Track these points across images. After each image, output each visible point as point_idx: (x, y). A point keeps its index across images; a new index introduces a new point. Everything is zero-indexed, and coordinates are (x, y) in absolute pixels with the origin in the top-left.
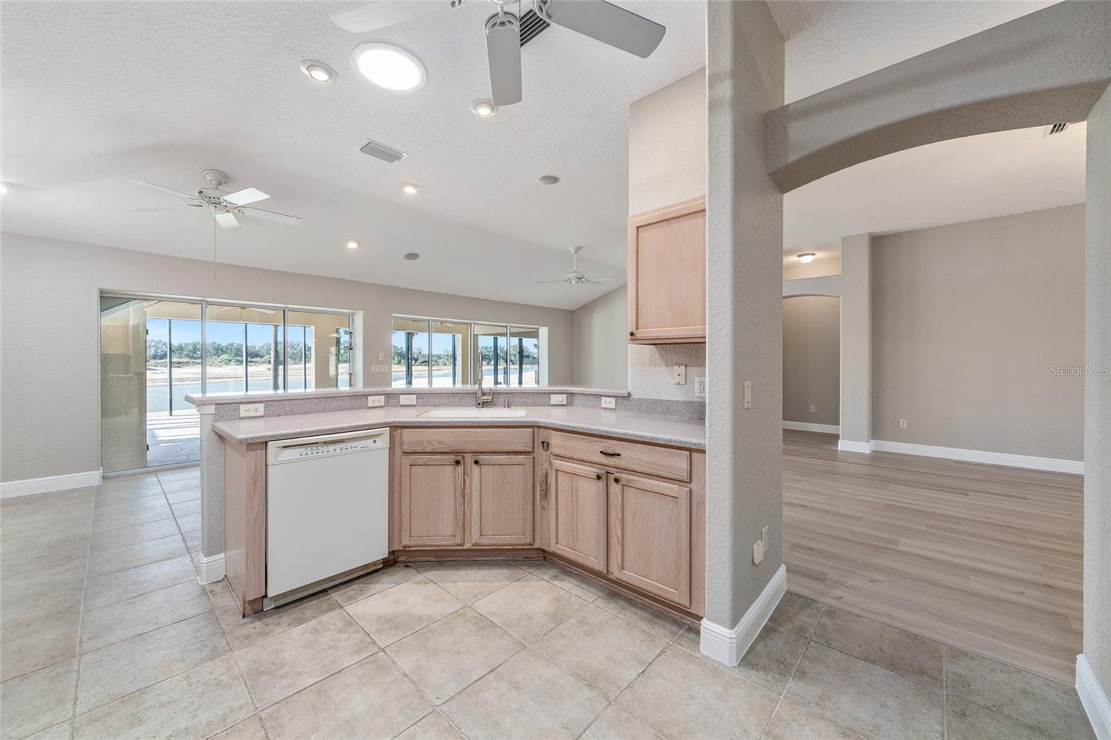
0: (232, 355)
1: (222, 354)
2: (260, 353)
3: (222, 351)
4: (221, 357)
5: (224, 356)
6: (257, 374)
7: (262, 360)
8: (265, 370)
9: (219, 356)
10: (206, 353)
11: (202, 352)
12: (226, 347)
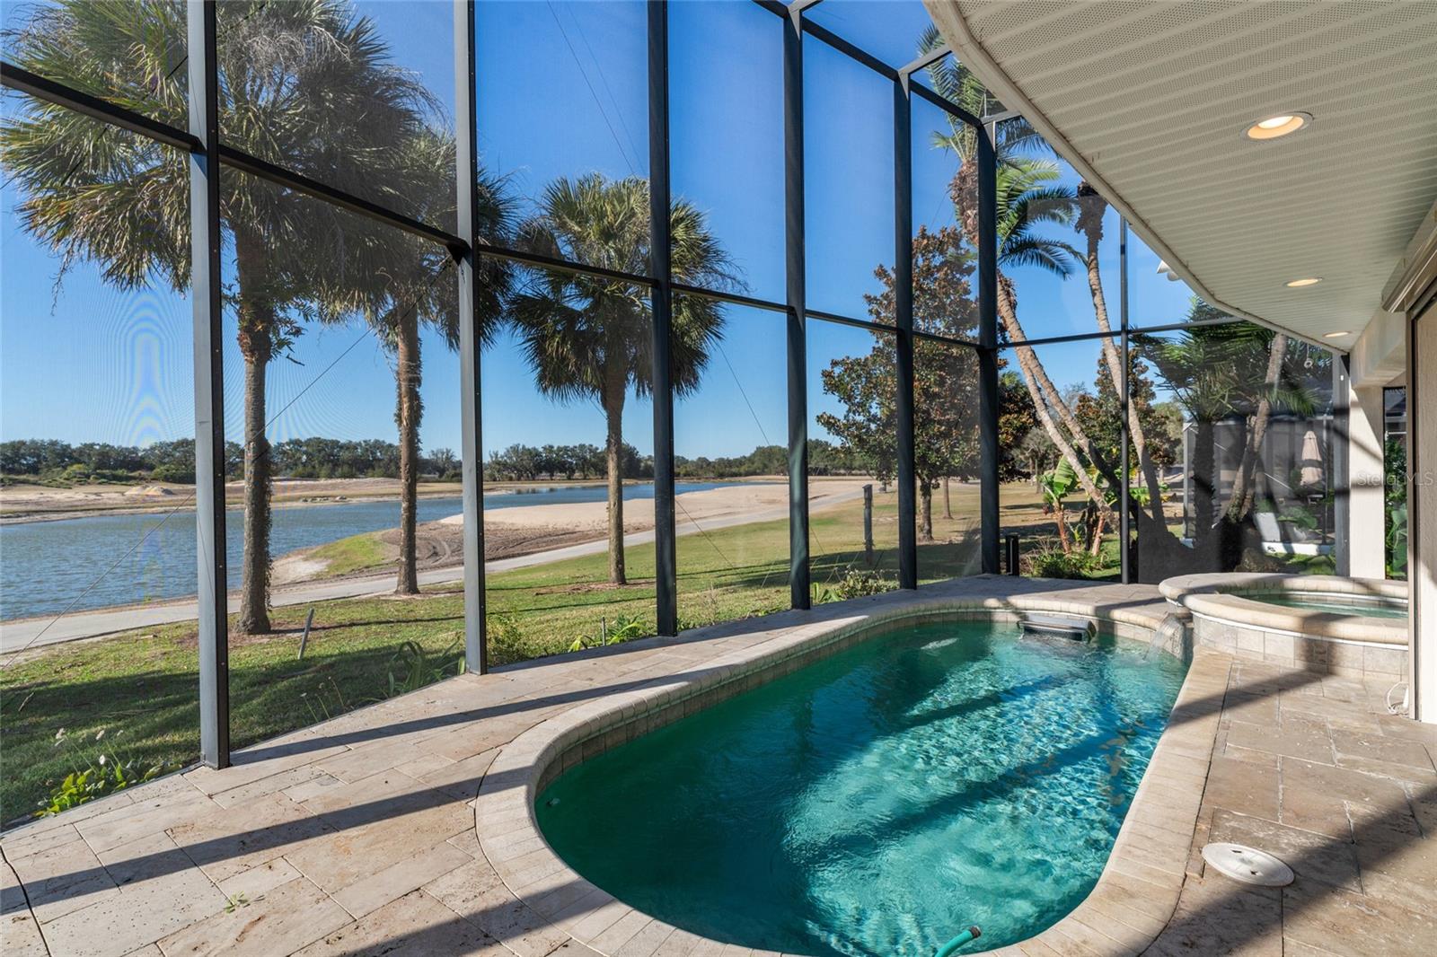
0: (92, 466)
1: (72, 464)
2: (147, 460)
3: (71, 457)
4: (70, 469)
5: (77, 468)
6: (144, 501)
7: (153, 474)
8: (159, 493)
9: (65, 468)
10: (39, 462)
11: (31, 460)
12: (81, 451)
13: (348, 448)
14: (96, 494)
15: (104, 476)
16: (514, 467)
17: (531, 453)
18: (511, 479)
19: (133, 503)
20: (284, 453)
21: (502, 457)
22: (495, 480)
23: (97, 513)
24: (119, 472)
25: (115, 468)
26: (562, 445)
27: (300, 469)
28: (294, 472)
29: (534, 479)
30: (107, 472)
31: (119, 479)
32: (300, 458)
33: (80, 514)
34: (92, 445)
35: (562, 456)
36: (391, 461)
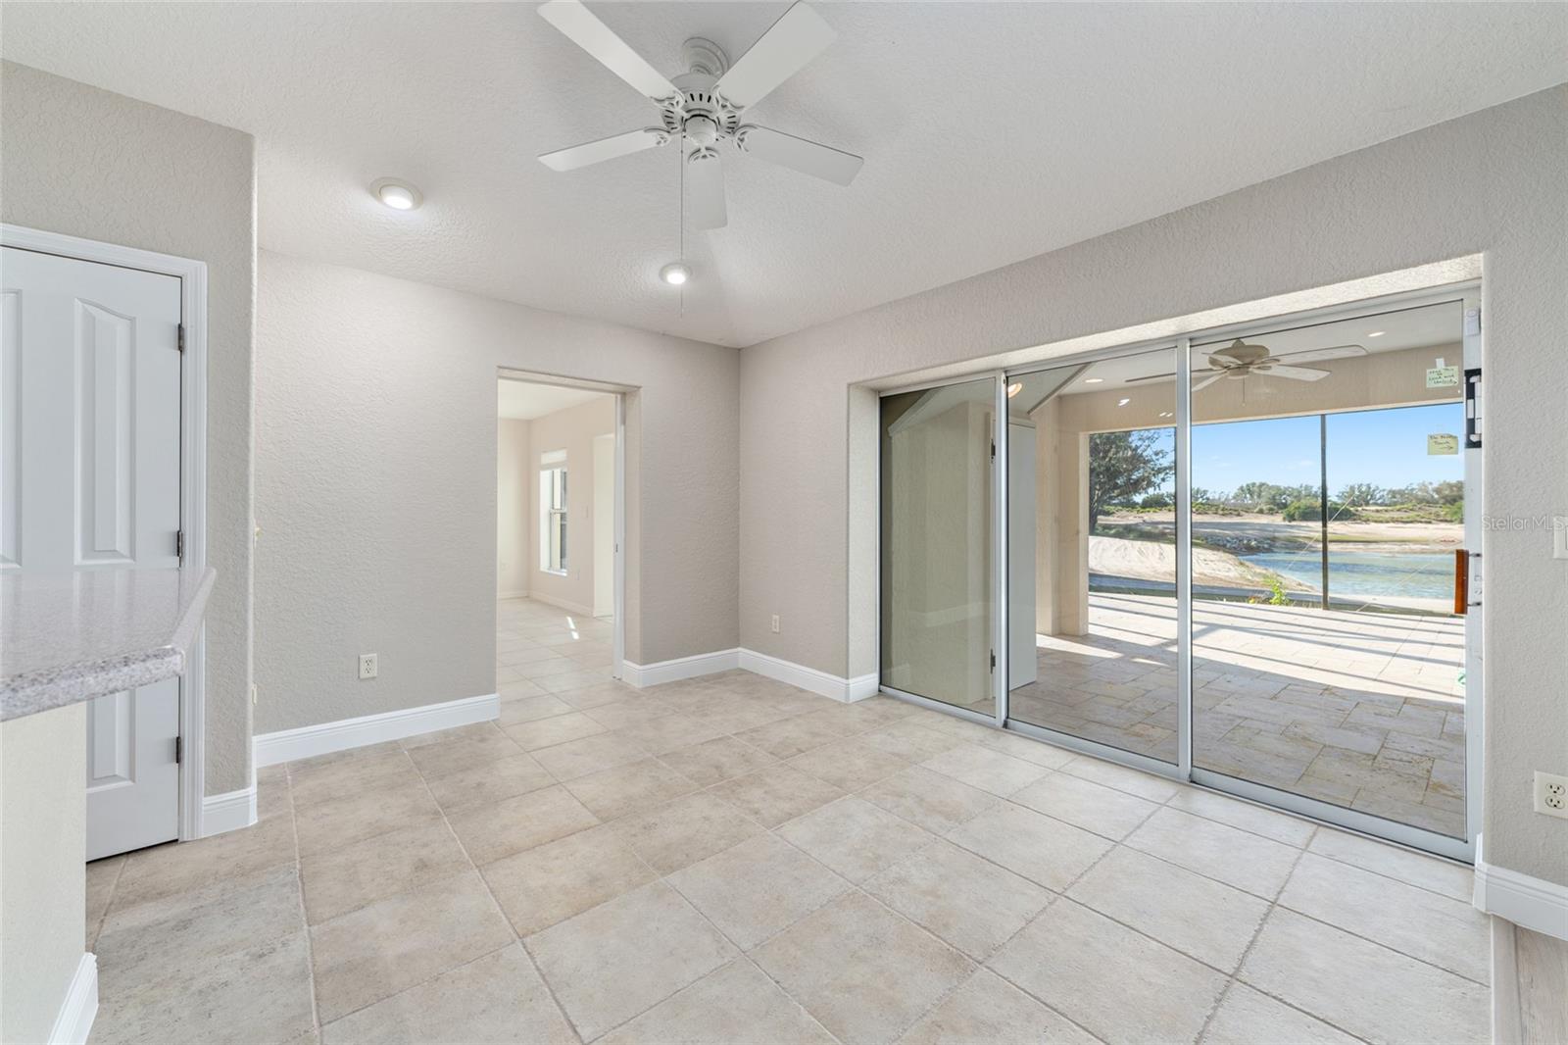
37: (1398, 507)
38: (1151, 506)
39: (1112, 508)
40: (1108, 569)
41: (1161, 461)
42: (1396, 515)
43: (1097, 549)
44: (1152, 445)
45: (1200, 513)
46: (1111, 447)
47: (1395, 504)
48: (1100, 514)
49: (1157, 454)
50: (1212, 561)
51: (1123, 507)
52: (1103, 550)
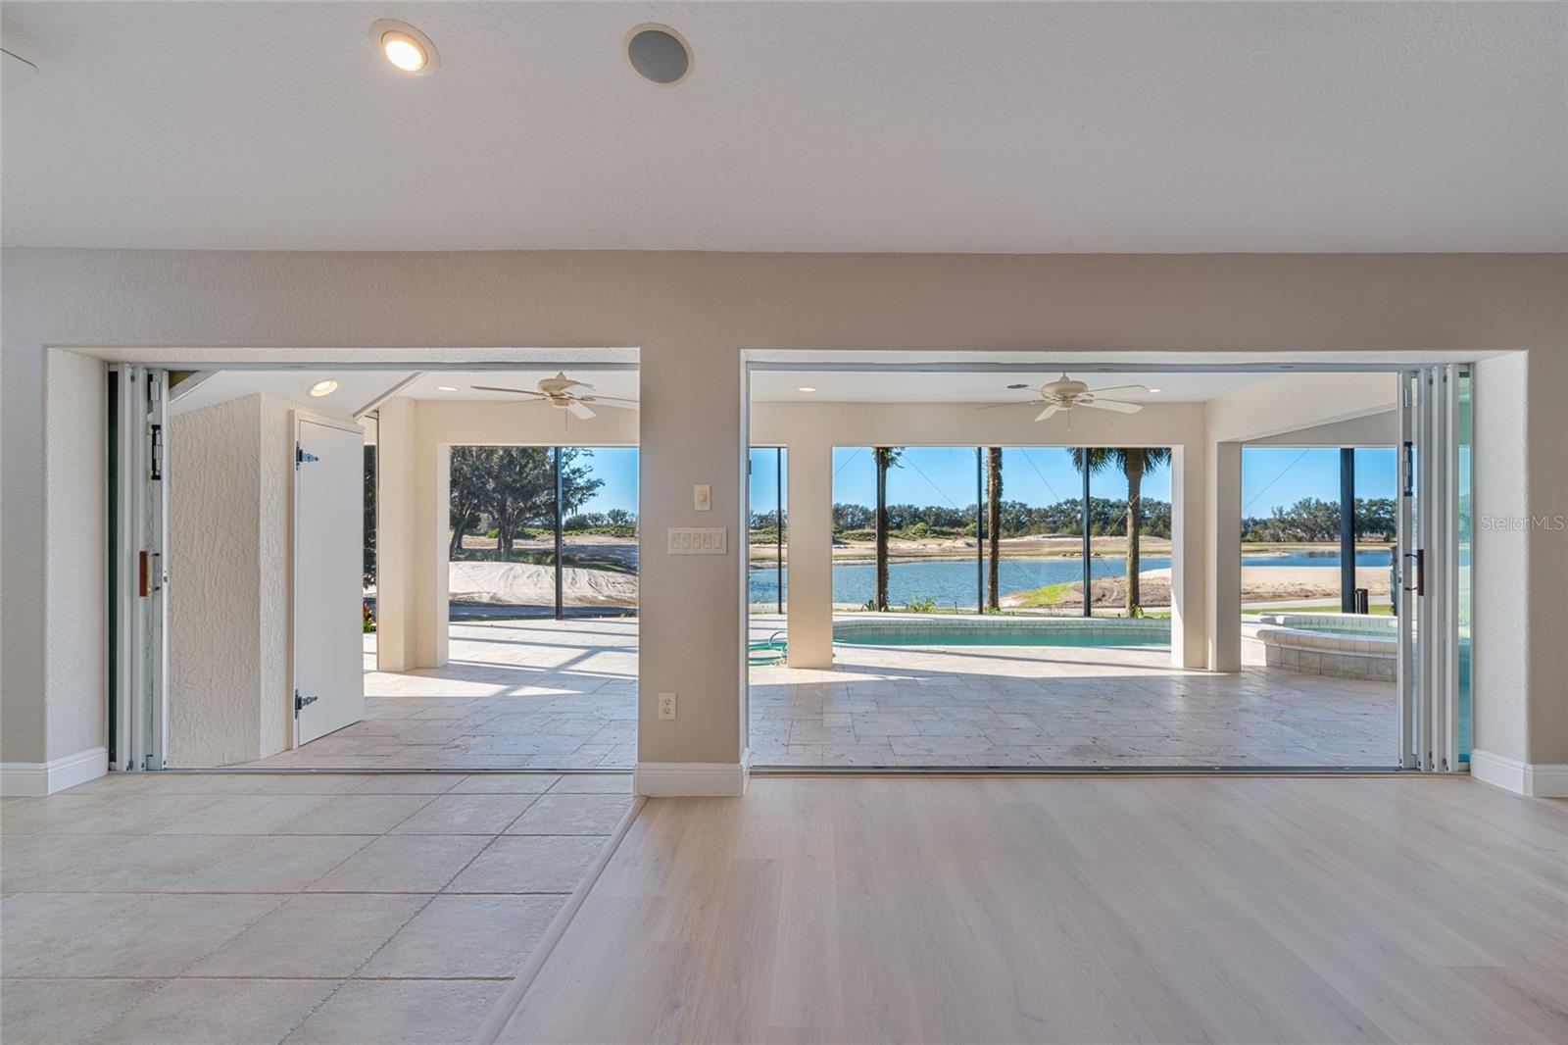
0: (931, 524)
1: (919, 522)
3: (918, 517)
4: (917, 526)
5: (921, 525)
6: (951, 551)
7: (963, 531)
8: (964, 545)
10: (902, 521)
11: (898, 519)
12: (924, 513)
13: (1118, 507)
14: (925, 545)
15: (935, 532)
16: (1304, 526)
17: (1328, 509)
18: (1300, 540)
19: (945, 553)
20: (1062, 511)
21: (1288, 514)
22: (1278, 540)
23: (921, 559)
24: (945, 529)
25: (942, 526)
26: (1376, 498)
27: (1074, 526)
28: (1069, 530)
29: (1333, 541)
30: (937, 528)
31: (944, 534)
32: (1075, 517)
33: (912, 559)
34: (931, 507)
35: (1375, 512)
36: (1159, 518)
37: (763, 530)
38: (573, 529)
39: (532, 531)
40: (518, 598)
41: (579, 480)
42: (761, 537)
43: (508, 577)
44: (570, 463)
45: (618, 536)
46: (528, 463)
47: (760, 528)
48: (516, 538)
49: (574, 472)
50: (620, 583)
51: (545, 529)
52: (514, 577)
